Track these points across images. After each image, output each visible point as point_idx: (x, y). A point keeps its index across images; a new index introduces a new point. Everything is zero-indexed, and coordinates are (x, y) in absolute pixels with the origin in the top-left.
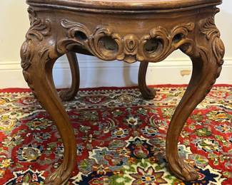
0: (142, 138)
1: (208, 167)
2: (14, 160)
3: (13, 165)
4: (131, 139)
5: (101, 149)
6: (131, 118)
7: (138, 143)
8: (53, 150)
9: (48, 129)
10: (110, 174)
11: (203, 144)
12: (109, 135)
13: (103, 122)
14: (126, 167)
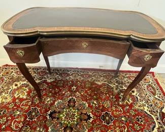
0: (74, 98)
1: (91, 114)
2: (32, 102)
3: (32, 104)
4: (71, 97)
5: (60, 100)
6: (74, 87)
7: (72, 100)
8: (45, 99)
9: (45, 89)
10: (59, 112)
11: (93, 103)
12: (64, 94)
13: (64, 87)
14: (65, 110)
